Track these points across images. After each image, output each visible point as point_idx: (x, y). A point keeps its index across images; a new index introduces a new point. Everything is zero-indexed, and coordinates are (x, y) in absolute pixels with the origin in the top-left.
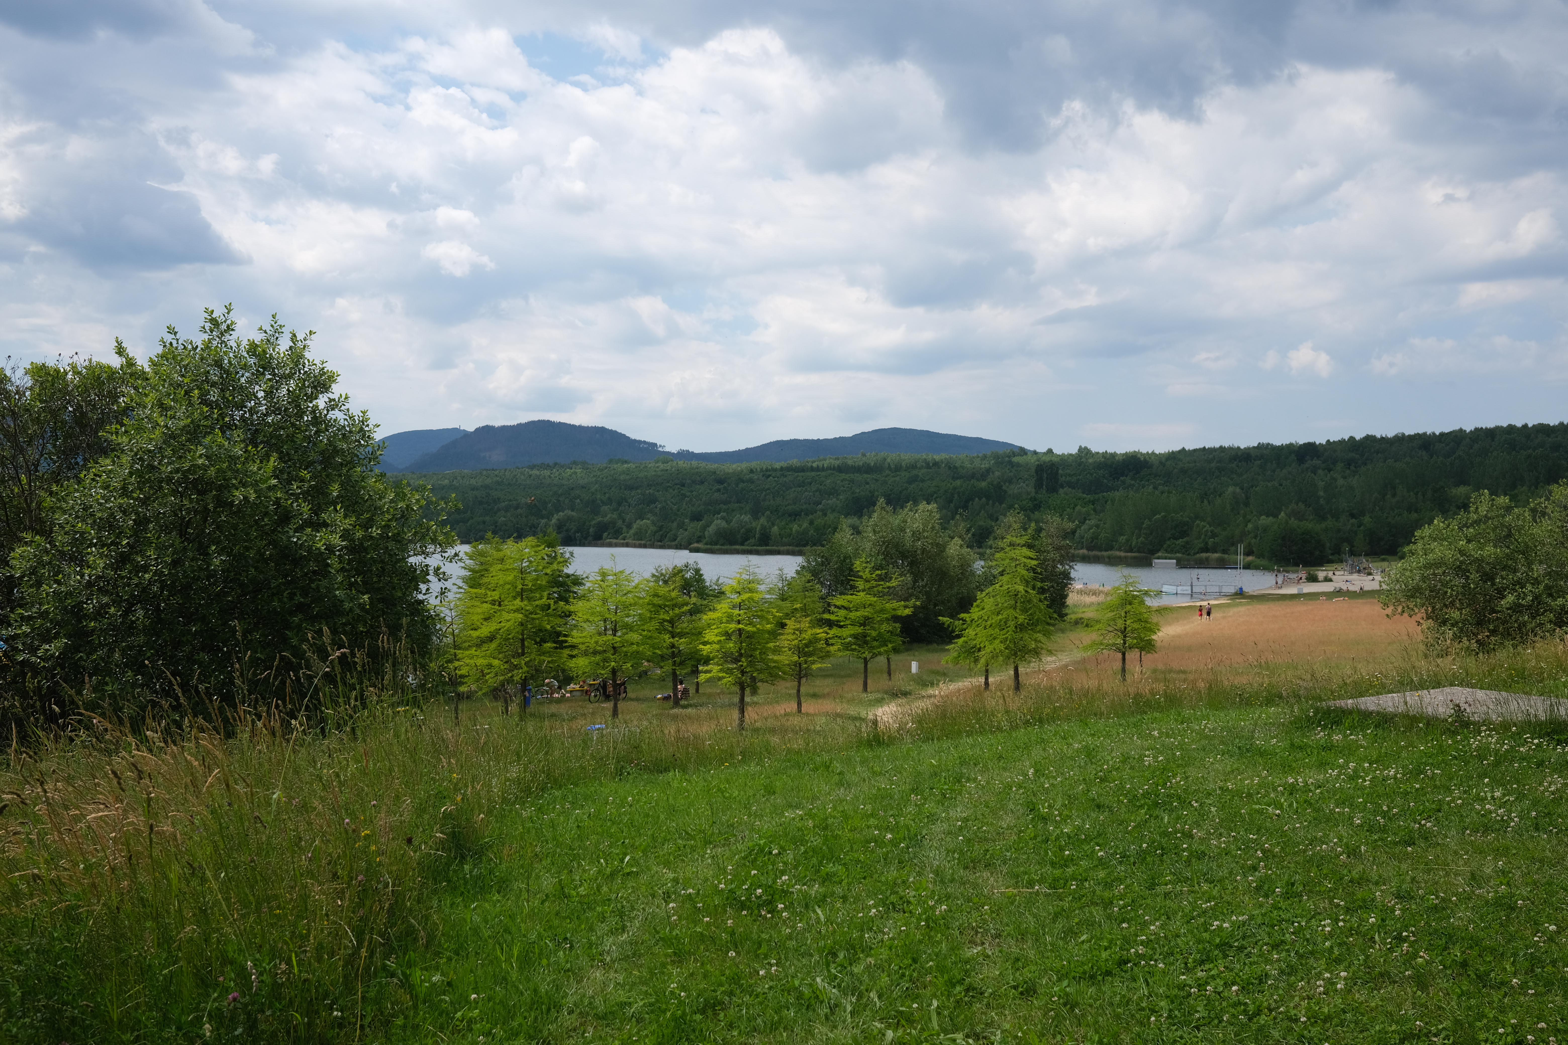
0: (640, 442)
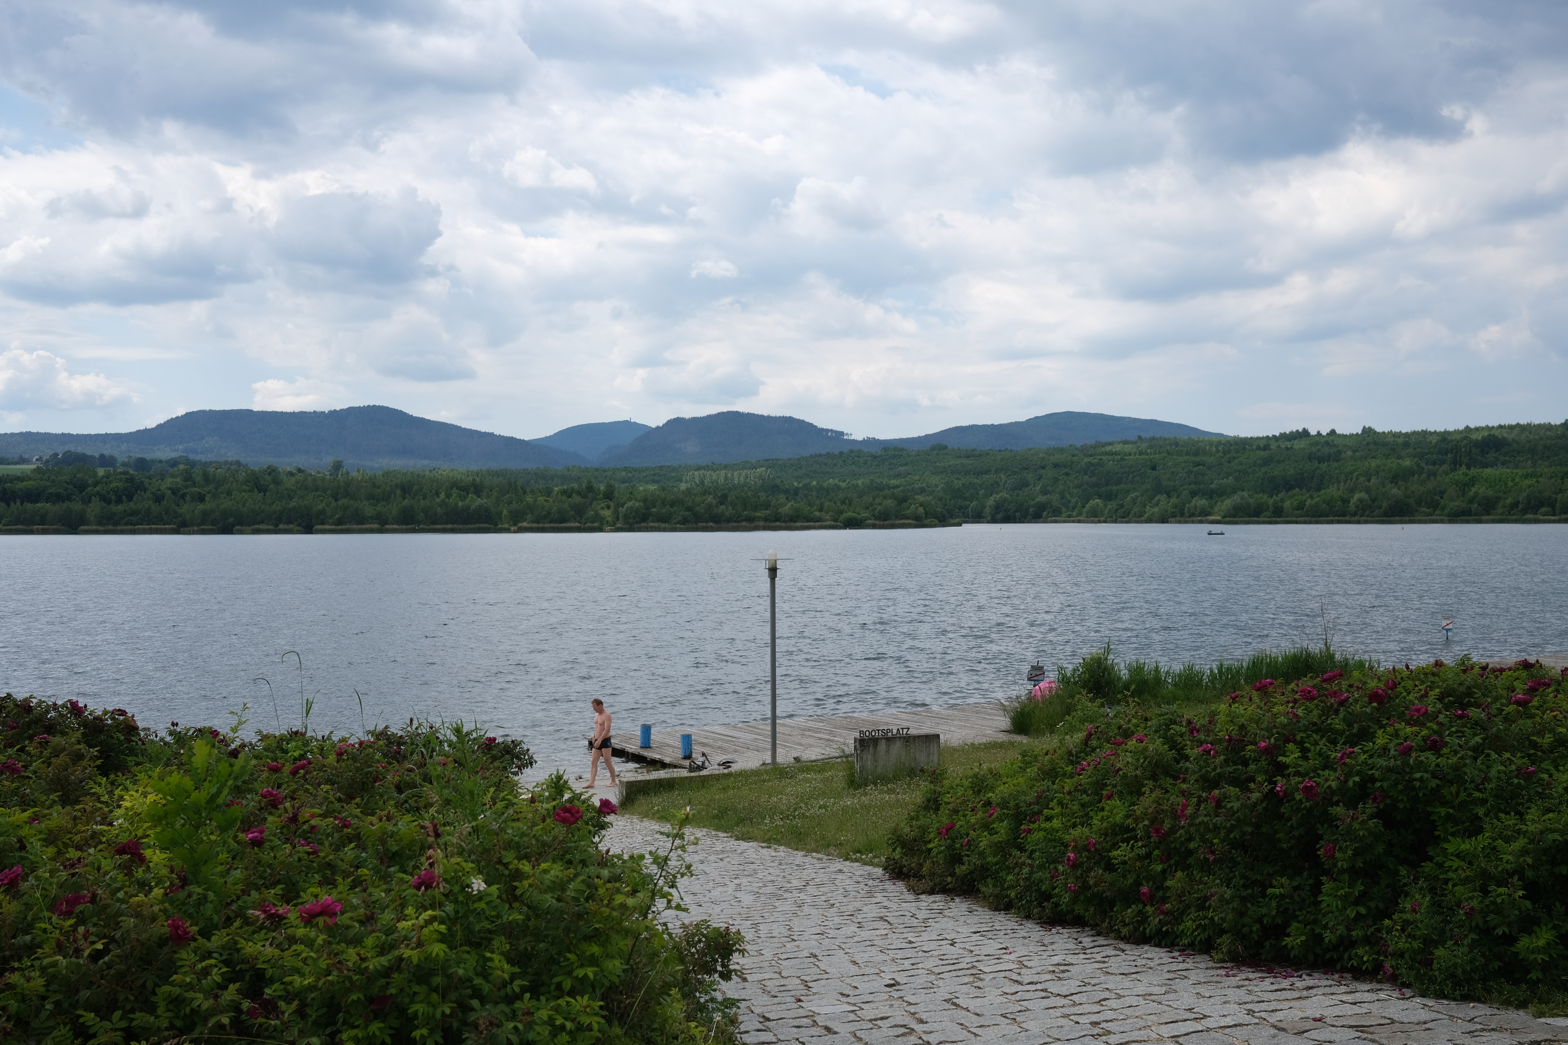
0: (827, 430)
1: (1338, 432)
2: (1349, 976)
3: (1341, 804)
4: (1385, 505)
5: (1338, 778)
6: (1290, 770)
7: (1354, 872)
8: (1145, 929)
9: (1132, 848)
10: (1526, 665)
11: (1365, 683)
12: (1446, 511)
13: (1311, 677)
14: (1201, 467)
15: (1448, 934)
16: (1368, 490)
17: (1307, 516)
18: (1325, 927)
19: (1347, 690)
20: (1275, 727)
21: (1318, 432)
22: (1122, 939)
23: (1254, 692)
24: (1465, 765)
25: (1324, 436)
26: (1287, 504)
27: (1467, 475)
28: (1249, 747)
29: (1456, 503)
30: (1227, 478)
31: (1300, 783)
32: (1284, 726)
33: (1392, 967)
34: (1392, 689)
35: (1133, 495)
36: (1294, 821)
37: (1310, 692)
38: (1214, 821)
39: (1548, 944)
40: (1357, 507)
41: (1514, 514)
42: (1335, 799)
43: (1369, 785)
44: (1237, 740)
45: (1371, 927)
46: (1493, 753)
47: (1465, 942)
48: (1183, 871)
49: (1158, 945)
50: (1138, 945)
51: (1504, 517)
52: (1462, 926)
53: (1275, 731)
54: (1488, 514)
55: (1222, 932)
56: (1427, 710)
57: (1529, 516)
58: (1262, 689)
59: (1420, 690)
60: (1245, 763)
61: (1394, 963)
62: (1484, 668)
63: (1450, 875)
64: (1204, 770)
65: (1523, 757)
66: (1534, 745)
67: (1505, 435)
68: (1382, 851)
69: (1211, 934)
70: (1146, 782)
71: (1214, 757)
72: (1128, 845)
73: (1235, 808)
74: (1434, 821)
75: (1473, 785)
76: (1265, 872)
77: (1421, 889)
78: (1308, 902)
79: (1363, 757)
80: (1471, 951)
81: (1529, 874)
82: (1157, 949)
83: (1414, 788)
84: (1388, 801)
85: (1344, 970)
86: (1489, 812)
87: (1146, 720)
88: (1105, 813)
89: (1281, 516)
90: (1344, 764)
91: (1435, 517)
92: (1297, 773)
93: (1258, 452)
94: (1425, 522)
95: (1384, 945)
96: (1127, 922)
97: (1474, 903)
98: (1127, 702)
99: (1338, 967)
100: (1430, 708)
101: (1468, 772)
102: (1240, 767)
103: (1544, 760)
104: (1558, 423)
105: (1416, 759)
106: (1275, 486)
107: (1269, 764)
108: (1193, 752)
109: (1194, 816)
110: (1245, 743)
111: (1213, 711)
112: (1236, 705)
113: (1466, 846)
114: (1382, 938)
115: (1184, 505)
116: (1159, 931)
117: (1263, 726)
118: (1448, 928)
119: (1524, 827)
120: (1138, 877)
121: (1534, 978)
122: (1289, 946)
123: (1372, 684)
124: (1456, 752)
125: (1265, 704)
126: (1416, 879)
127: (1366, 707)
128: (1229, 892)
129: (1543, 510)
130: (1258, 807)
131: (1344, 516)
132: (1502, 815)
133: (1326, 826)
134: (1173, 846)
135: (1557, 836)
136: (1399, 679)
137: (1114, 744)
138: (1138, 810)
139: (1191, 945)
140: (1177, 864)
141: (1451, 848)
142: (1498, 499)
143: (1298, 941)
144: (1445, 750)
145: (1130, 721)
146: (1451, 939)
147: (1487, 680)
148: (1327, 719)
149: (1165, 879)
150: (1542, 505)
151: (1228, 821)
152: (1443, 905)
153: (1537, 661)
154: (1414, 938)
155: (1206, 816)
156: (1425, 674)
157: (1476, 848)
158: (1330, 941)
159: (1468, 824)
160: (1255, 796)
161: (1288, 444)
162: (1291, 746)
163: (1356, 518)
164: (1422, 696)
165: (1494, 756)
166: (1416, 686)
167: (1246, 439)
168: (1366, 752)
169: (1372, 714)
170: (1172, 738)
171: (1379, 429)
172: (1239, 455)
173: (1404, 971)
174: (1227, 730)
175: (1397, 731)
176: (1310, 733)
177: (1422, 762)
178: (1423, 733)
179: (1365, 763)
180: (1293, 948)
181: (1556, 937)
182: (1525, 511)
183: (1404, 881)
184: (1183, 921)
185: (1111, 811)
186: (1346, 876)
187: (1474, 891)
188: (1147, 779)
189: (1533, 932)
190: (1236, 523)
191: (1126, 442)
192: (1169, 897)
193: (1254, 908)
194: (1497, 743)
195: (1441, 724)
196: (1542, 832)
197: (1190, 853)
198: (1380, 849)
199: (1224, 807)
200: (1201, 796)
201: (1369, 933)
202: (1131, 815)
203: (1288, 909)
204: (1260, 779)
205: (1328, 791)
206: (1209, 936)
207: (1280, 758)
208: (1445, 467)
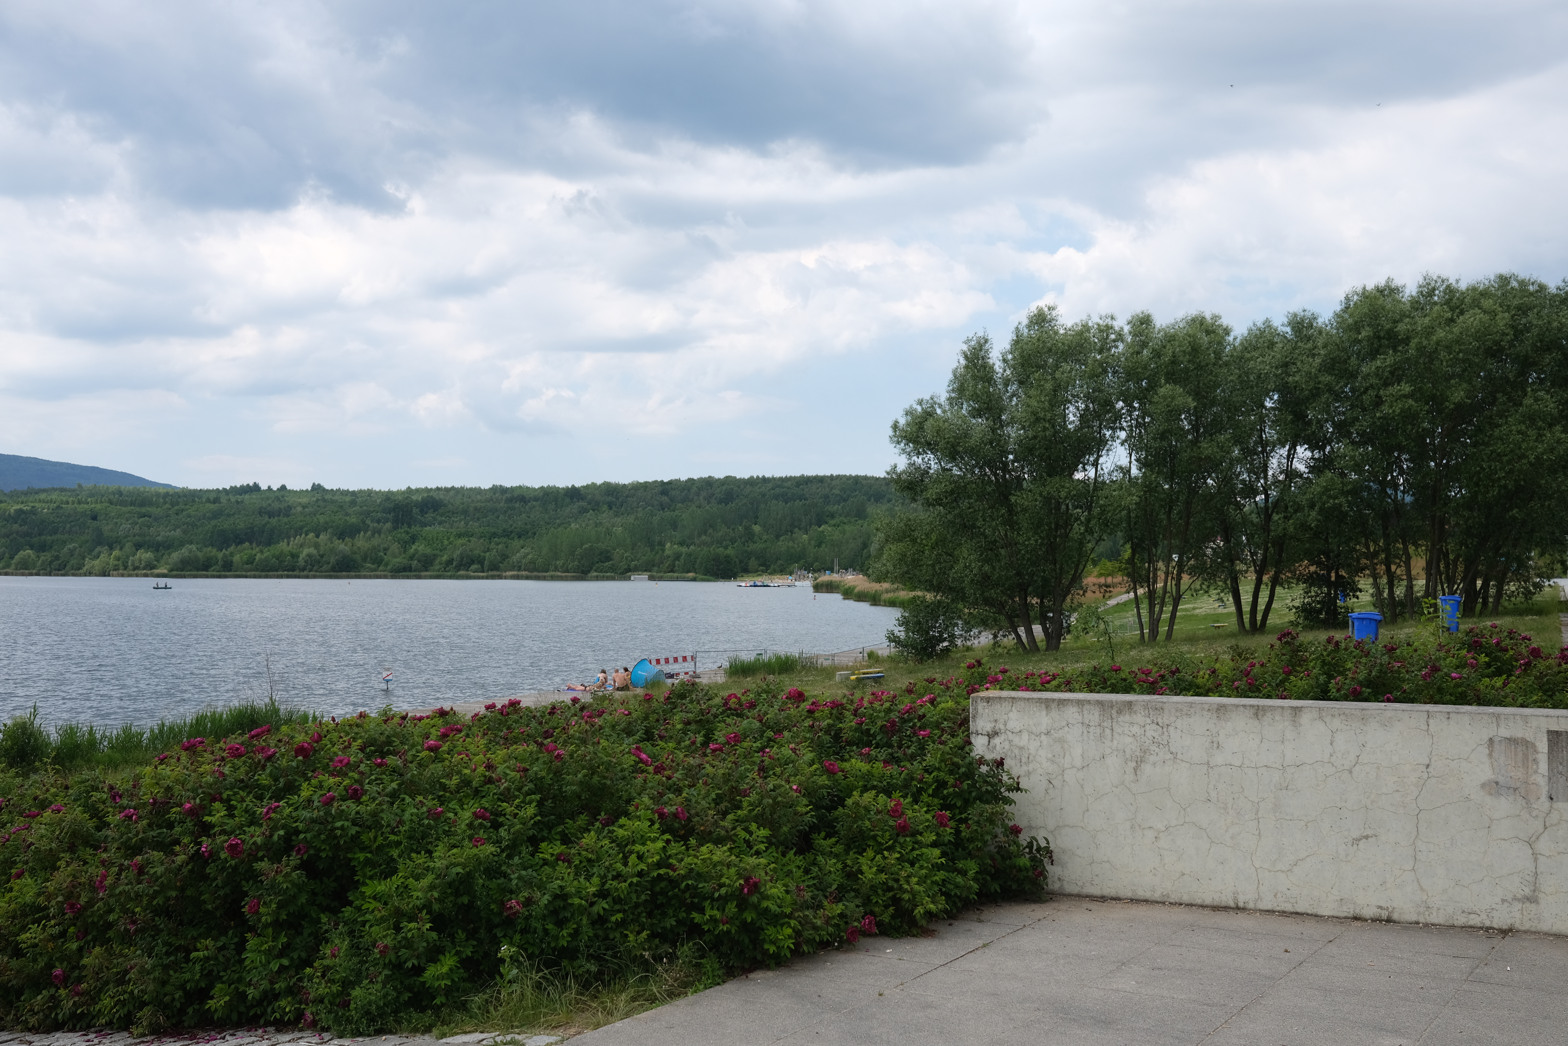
1: (288, 488)
2: (271, 1029)
3: (266, 859)
4: (333, 560)
5: (264, 834)
6: (216, 829)
7: (278, 925)
8: (57, 1014)
9: (44, 929)
10: (442, 713)
11: (293, 737)
12: (389, 567)
13: (240, 734)
14: (146, 518)
15: (364, 974)
16: (317, 546)
17: (257, 570)
18: (249, 984)
19: (276, 746)
20: (201, 786)
21: (269, 487)
22: (30, 1030)
23: (184, 753)
24: (382, 811)
25: (274, 492)
26: (237, 558)
27: (408, 533)
28: (174, 810)
29: (398, 560)
30: (175, 530)
31: (226, 841)
32: (210, 786)
33: (312, 1013)
34: (317, 742)
35: (71, 546)
36: (219, 881)
37: (237, 749)
38: (136, 889)
39: (451, 970)
40: (306, 562)
41: (449, 571)
42: (260, 854)
43: (294, 838)
44: (161, 803)
45: (293, 977)
46: (407, 797)
47: (379, 979)
48: (102, 946)
49: (73, 1030)
50: (48, 1034)
51: (440, 573)
52: (377, 964)
53: (200, 791)
54: (427, 571)
55: (144, 1004)
56: (349, 761)
57: (461, 573)
58: (190, 748)
59: (345, 741)
60: (170, 826)
61: (314, 1010)
62: (404, 718)
63: (368, 917)
64: (125, 837)
65: (433, 799)
66: (444, 787)
67: (442, 497)
68: (304, 901)
69: (131, 1008)
70: (62, 855)
71: (136, 822)
72: (38, 926)
73: (159, 873)
74: (354, 866)
75: (389, 829)
76: (189, 936)
77: (341, 934)
78: (232, 961)
79: (288, 811)
80: (384, 987)
81: (436, 907)
82: (70, 1035)
83: (335, 837)
84: (312, 852)
85: (268, 1024)
86: (403, 853)
87: (67, 788)
88: (14, 894)
89: (230, 570)
90: (270, 818)
91: (379, 573)
92: (223, 832)
93: (207, 505)
94: (370, 577)
95: (305, 994)
96: (36, 1010)
97: (388, 941)
98: (46, 770)
99: (262, 1022)
100: (352, 759)
101: (385, 817)
102: (165, 830)
103: (452, 800)
104: (487, 488)
105: (338, 808)
106: (224, 539)
107: (195, 825)
108: (114, 818)
109: (114, 885)
110: (171, 805)
111: (137, 775)
112: (164, 766)
113: (382, 887)
114: (303, 987)
115: (128, 558)
116: (73, 1015)
117: (189, 786)
118: (364, 968)
119: (432, 864)
120: (51, 959)
121: (439, 1003)
122: (213, 1009)
123: (300, 738)
124: (374, 799)
125: (192, 764)
126: (337, 924)
127: (292, 761)
128: (150, 961)
129: (474, 567)
130: (183, 870)
131: (293, 571)
132: (414, 855)
133: (251, 882)
134: (90, 920)
135: (459, 869)
136: (325, 732)
137: (28, 816)
138: (51, 886)
139: (109, 1024)
140: (95, 940)
141: (368, 891)
142: (435, 556)
143: (222, 1002)
144: (364, 798)
145: (48, 790)
146: (366, 978)
147: (405, 729)
148: (254, 776)
149: (82, 957)
150: (473, 562)
151: (151, 887)
152: (360, 947)
153: (452, 709)
154: (333, 982)
155: (127, 884)
156: (350, 725)
157: (390, 889)
158: (253, 997)
159: (384, 866)
160: (181, 859)
161: (239, 498)
162: (217, 805)
163: (305, 573)
164: (345, 748)
165: (408, 799)
166: (341, 737)
167: (195, 491)
168: (292, 805)
169: (298, 767)
170: (93, 805)
171: (328, 487)
172: (187, 507)
173: (323, 1015)
174: (152, 793)
175: (320, 782)
176: (236, 790)
177: (343, 811)
178: (344, 783)
179: (290, 816)
180: (216, 1010)
181: (457, 962)
182: (458, 568)
183: (325, 928)
184: (100, 1000)
185: (20, 890)
186: (270, 930)
187: (389, 929)
188: (64, 852)
189: (439, 960)
190: (184, 577)
191: (62, 490)
192: (86, 976)
193: (177, 975)
194: (412, 788)
195: (362, 773)
196: (447, 868)
197: (109, 926)
198: (303, 899)
199: (147, 873)
200: (122, 865)
201: (291, 984)
202: (44, 893)
203: (213, 971)
204: (185, 841)
205: (253, 847)
206: (129, 1011)
207: (206, 818)
208: (389, 525)
